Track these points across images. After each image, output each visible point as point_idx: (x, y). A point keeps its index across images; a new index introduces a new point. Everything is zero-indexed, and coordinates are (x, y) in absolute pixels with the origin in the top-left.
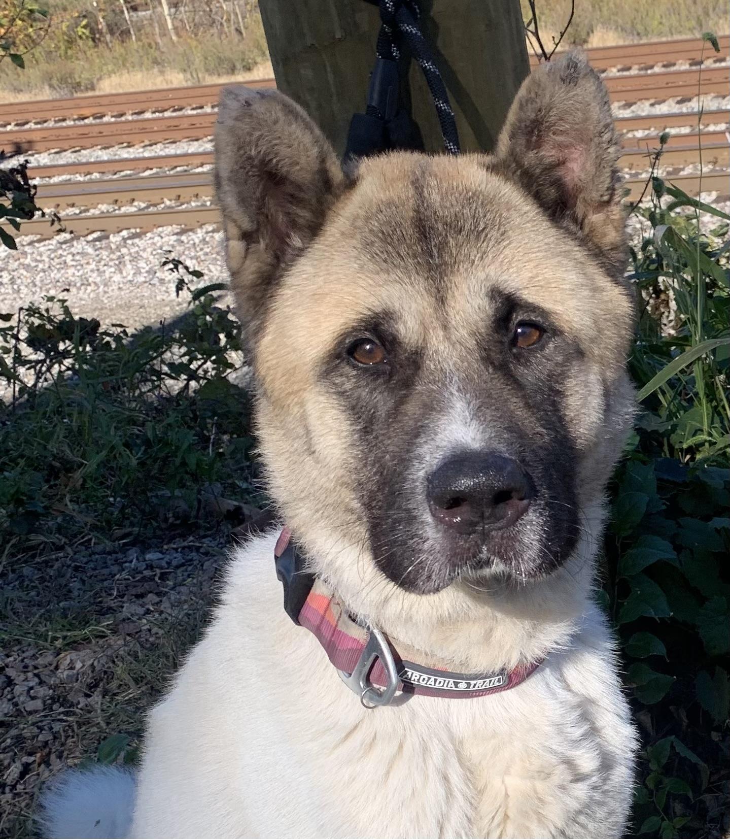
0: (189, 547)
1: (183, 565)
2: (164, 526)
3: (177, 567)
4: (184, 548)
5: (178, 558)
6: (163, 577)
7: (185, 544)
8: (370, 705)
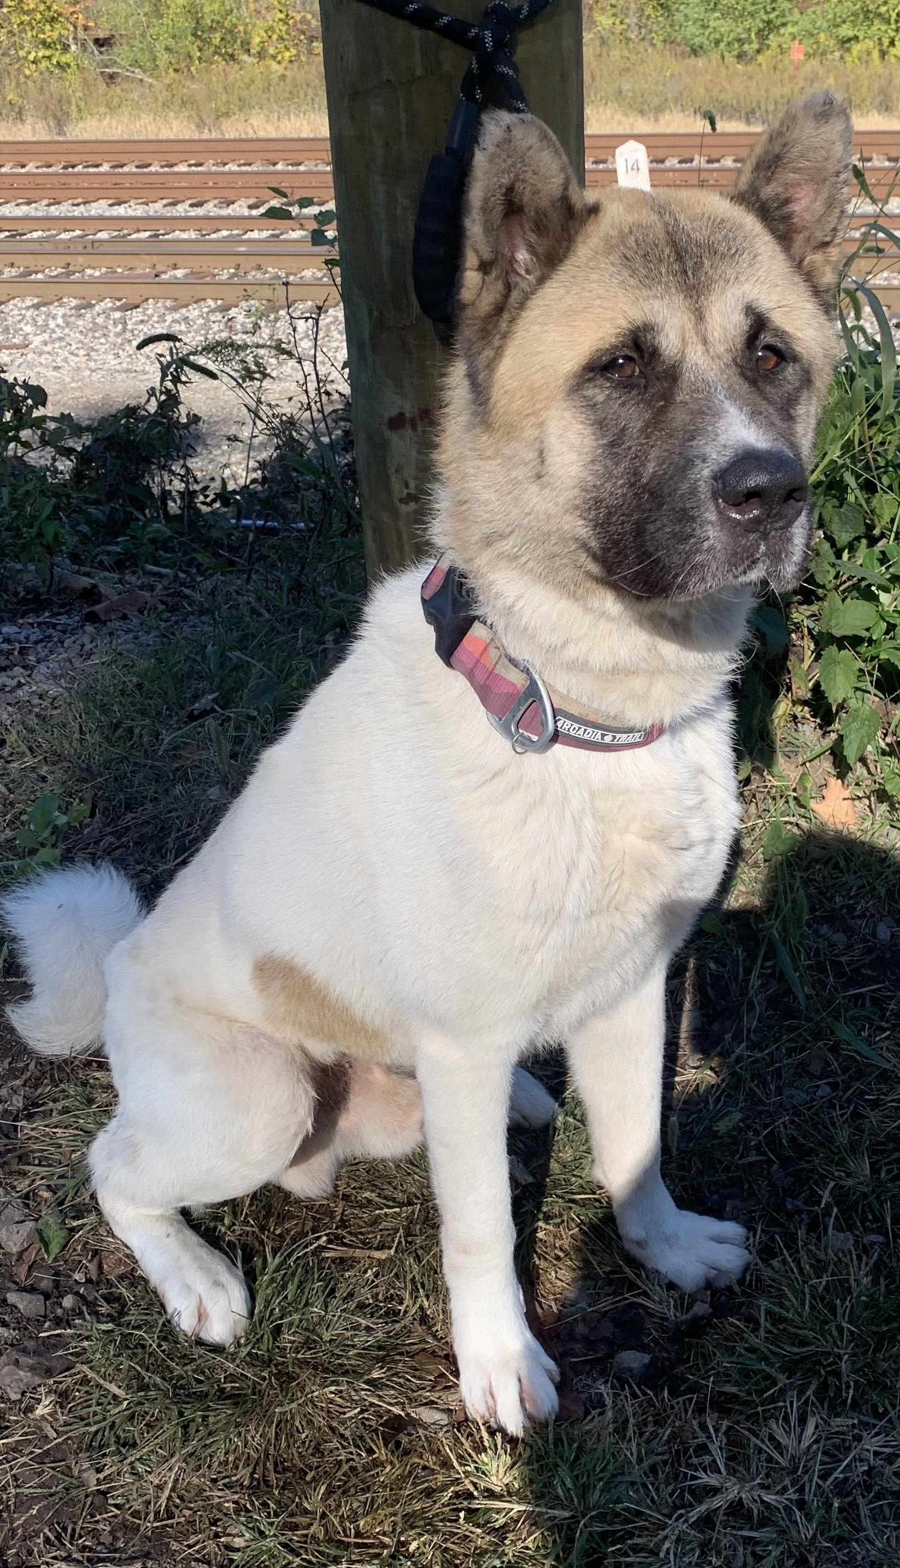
0: (45, 623)
1: (42, 641)
2: (15, 600)
3: (36, 643)
4: (39, 624)
5: (36, 634)
6: (23, 651)
7: (41, 619)
8: (519, 750)
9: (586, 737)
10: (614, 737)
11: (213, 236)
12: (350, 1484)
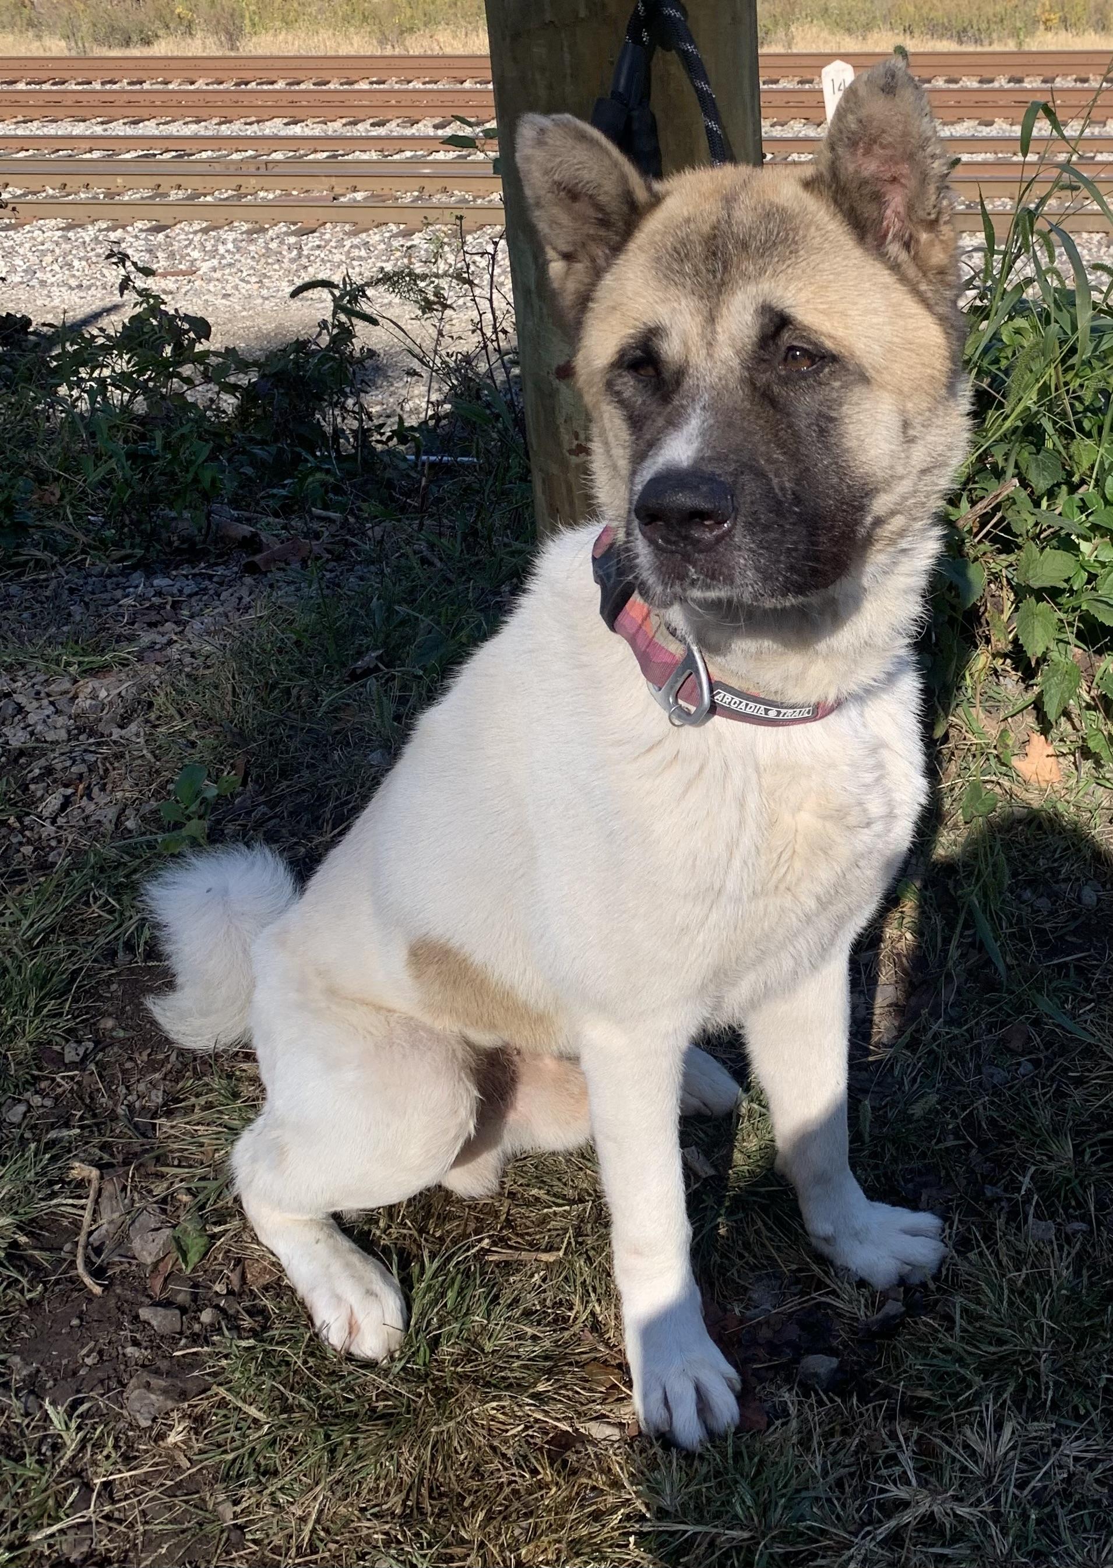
0: (201, 574)
1: (196, 594)
2: (168, 550)
3: (190, 596)
4: (194, 575)
5: (190, 587)
6: (176, 605)
7: (196, 571)
8: (677, 722)
9: (748, 711)
10: (779, 713)
11: (396, 157)
12: (512, 1509)
